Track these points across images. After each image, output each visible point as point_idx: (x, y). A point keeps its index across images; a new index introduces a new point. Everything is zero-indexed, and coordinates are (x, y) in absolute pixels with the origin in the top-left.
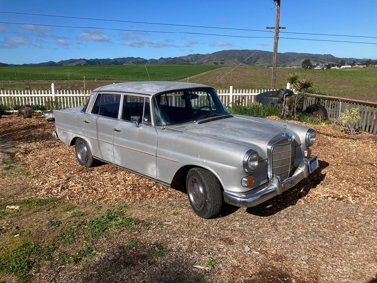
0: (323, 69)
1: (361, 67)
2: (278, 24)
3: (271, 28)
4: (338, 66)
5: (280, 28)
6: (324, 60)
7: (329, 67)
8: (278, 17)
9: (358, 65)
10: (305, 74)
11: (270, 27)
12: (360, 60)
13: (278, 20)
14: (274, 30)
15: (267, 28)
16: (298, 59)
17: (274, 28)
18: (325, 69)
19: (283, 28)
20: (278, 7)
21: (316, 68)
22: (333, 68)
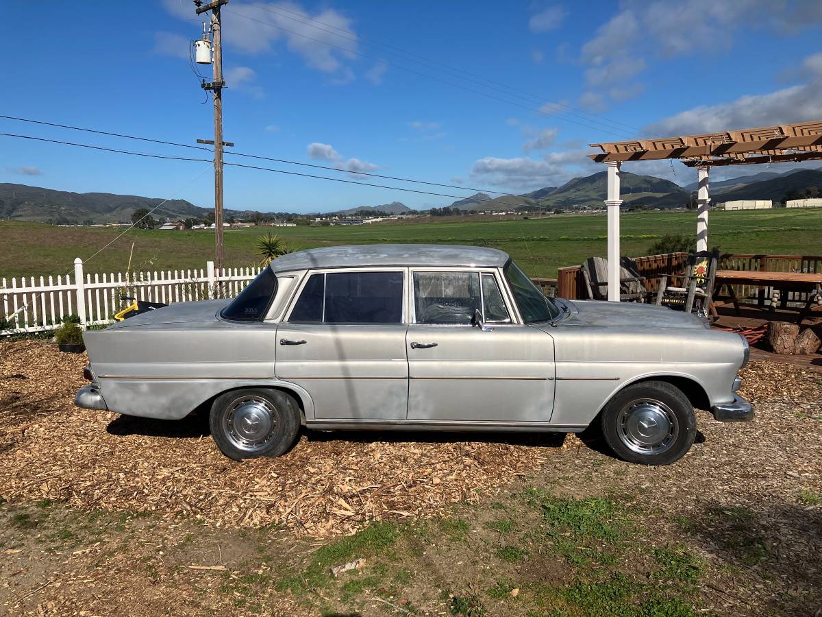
0: (177, 228)
1: (247, 225)
2: (220, 136)
3: (207, 142)
4: (206, 224)
5: (223, 144)
6: (174, 211)
7: (188, 225)
8: (219, 120)
9: (241, 222)
10: (157, 239)
11: (204, 139)
12: (240, 212)
13: (219, 128)
14: (212, 147)
15: (199, 141)
16: (119, 209)
17: (212, 143)
18: (181, 228)
19: (229, 144)
20: (218, 103)
21: (162, 228)
22: (196, 227)
